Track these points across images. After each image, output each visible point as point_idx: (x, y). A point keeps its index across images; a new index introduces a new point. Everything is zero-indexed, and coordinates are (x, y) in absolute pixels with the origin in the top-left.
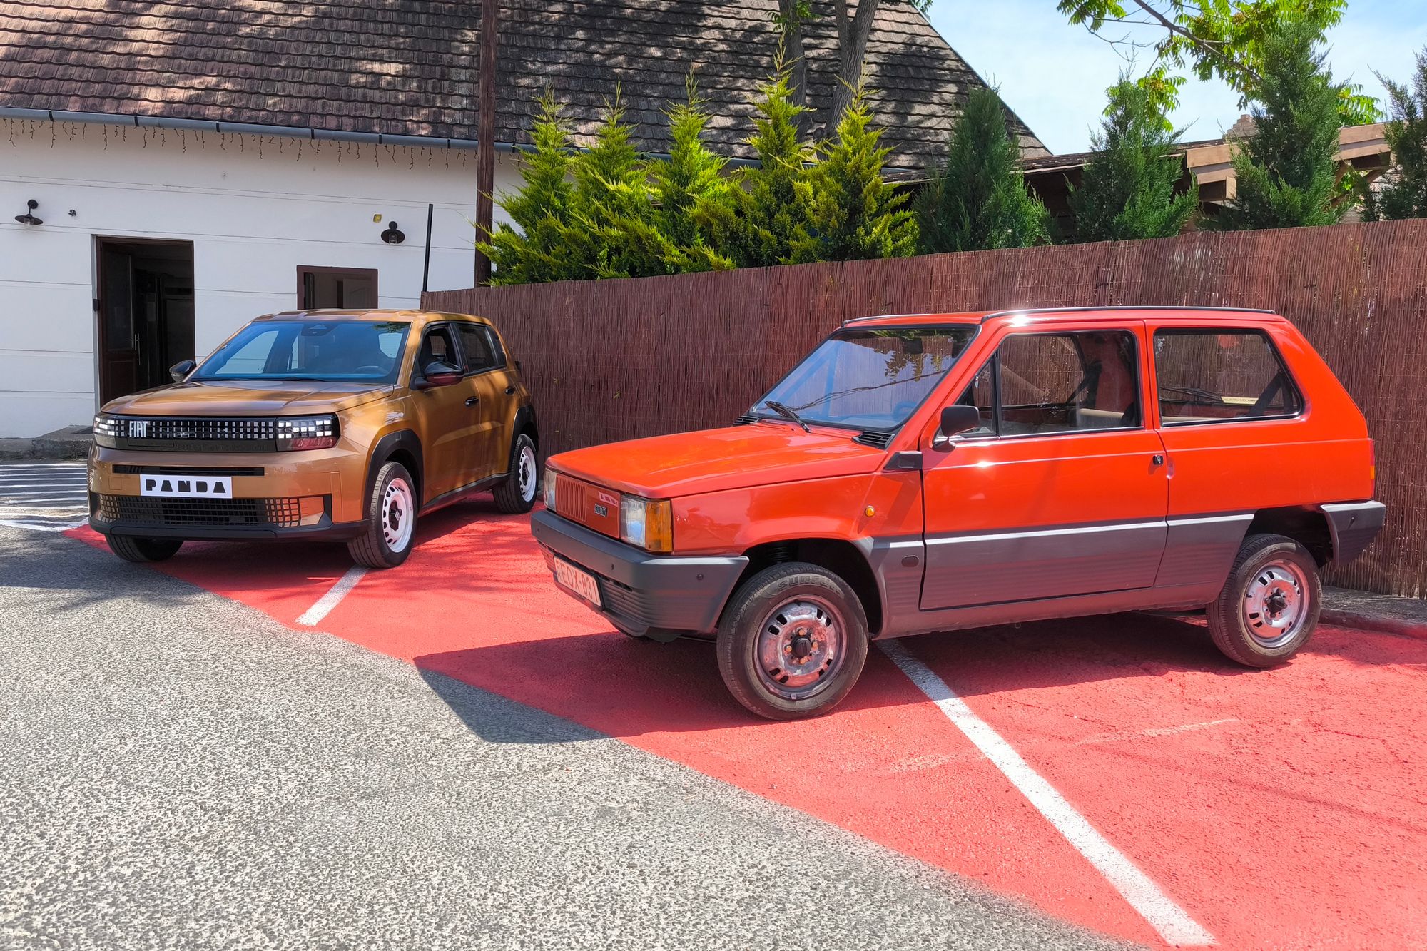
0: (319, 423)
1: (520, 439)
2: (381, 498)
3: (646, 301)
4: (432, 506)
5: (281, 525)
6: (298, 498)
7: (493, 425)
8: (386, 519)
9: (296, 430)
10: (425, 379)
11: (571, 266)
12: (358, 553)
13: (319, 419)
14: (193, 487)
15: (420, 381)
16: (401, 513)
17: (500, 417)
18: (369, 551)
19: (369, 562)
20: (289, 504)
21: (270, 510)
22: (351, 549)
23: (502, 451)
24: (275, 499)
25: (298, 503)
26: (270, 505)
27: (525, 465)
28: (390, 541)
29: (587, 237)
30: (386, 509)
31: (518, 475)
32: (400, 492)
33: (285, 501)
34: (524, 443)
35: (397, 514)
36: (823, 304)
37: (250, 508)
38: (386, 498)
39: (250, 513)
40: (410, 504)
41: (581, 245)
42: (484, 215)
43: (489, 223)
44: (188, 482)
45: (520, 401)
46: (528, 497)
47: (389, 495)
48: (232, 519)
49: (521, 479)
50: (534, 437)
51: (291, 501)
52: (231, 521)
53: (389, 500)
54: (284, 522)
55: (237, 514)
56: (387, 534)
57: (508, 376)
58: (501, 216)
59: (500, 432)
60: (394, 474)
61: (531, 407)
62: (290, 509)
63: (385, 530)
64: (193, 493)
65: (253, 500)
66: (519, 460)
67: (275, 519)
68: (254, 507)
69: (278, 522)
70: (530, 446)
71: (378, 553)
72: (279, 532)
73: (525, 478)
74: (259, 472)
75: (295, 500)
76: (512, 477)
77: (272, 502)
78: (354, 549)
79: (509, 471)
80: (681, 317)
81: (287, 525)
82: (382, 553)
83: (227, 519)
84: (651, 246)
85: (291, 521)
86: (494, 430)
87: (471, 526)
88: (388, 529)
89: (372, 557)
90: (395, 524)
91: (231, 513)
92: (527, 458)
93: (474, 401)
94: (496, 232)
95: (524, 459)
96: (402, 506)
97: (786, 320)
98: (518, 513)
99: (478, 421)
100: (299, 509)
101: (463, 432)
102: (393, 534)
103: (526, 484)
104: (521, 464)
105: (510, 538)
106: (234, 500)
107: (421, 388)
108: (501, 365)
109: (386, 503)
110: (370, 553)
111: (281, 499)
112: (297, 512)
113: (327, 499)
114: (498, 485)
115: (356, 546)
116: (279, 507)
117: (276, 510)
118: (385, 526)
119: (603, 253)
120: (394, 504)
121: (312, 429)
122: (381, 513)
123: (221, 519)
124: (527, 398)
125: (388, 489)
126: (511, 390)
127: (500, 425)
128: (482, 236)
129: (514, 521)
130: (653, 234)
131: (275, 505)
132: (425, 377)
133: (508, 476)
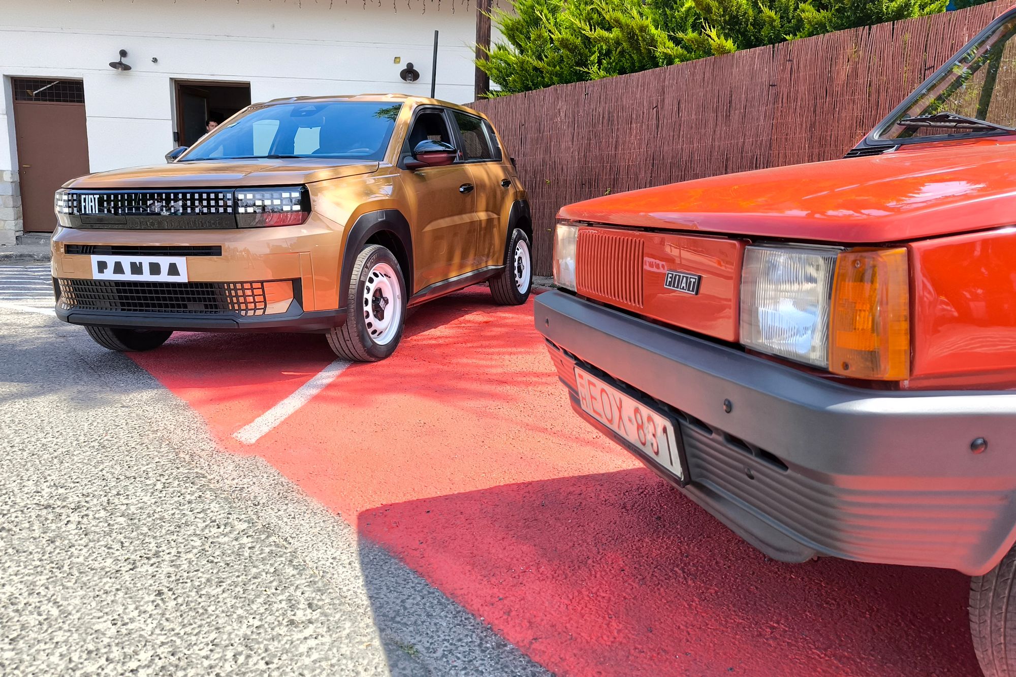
0: (286, 195)
1: (515, 232)
2: (362, 284)
3: (638, 96)
4: (424, 295)
5: (243, 313)
6: (262, 282)
7: (488, 215)
8: (369, 308)
9: (259, 203)
10: (415, 158)
11: (562, 72)
12: (337, 345)
13: (285, 191)
14: (146, 269)
15: (409, 160)
16: (386, 302)
17: (495, 207)
18: (349, 343)
19: (350, 355)
20: (252, 289)
21: (231, 296)
22: (330, 341)
23: (497, 241)
24: (235, 283)
25: (262, 288)
26: (230, 290)
27: (520, 258)
28: (374, 332)
29: (578, 41)
30: (369, 296)
31: (514, 268)
32: (385, 279)
33: (247, 286)
34: (520, 237)
35: (382, 303)
36: (843, 76)
37: (208, 293)
38: (367, 284)
39: (210, 300)
40: (398, 292)
41: (572, 49)
42: (484, 37)
43: (487, 42)
44: (141, 263)
45: (516, 194)
46: (523, 290)
47: (371, 281)
48: (191, 306)
49: (516, 272)
50: (529, 232)
51: (255, 285)
52: (189, 308)
53: (373, 287)
54: (247, 310)
55: (195, 300)
56: (370, 325)
57: (505, 169)
58: (498, 37)
59: (496, 222)
60: (378, 258)
61: (526, 202)
62: (253, 295)
63: (367, 321)
64: (146, 276)
65: (210, 285)
66: (514, 253)
67: (236, 307)
68: (213, 293)
69: (240, 309)
70: (525, 240)
71: (359, 346)
72: (240, 321)
73: (520, 271)
74: (213, 251)
75: (259, 285)
76: (507, 269)
77: (232, 286)
78: (334, 340)
79: (505, 263)
80: (676, 109)
81: (250, 313)
82: (364, 346)
83: (185, 306)
84: (644, 40)
85: (255, 309)
86: (490, 221)
87: (468, 317)
88: (372, 319)
89: (352, 350)
90: (379, 314)
91: (189, 300)
92: (522, 251)
93: (469, 188)
94: (493, 50)
95: (519, 252)
96: (388, 293)
97: (796, 100)
98: (514, 305)
99: (473, 209)
100: (264, 294)
101: (457, 220)
102: (377, 324)
103: (521, 277)
104: (516, 257)
105: (504, 330)
106: (190, 284)
107: (411, 168)
108: (498, 158)
109: (368, 290)
110: (350, 346)
111: (242, 283)
112: (261, 298)
113: (296, 284)
114: (494, 277)
115: (334, 337)
116: (240, 293)
117: (237, 296)
118: (368, 316)
119: (594, 58)
120: (378, 293)
121: (277, 202)
122: (360, 301)
123: (179, 306)
124: (523, 194)
125: (371, 275)
126: (506, 183)
127: (495, 216)
128: (479, 54)
129: (509, 312)
130: (647, 26)
131: (236, 289)
132: (414, 156)
133: (504, 268)
